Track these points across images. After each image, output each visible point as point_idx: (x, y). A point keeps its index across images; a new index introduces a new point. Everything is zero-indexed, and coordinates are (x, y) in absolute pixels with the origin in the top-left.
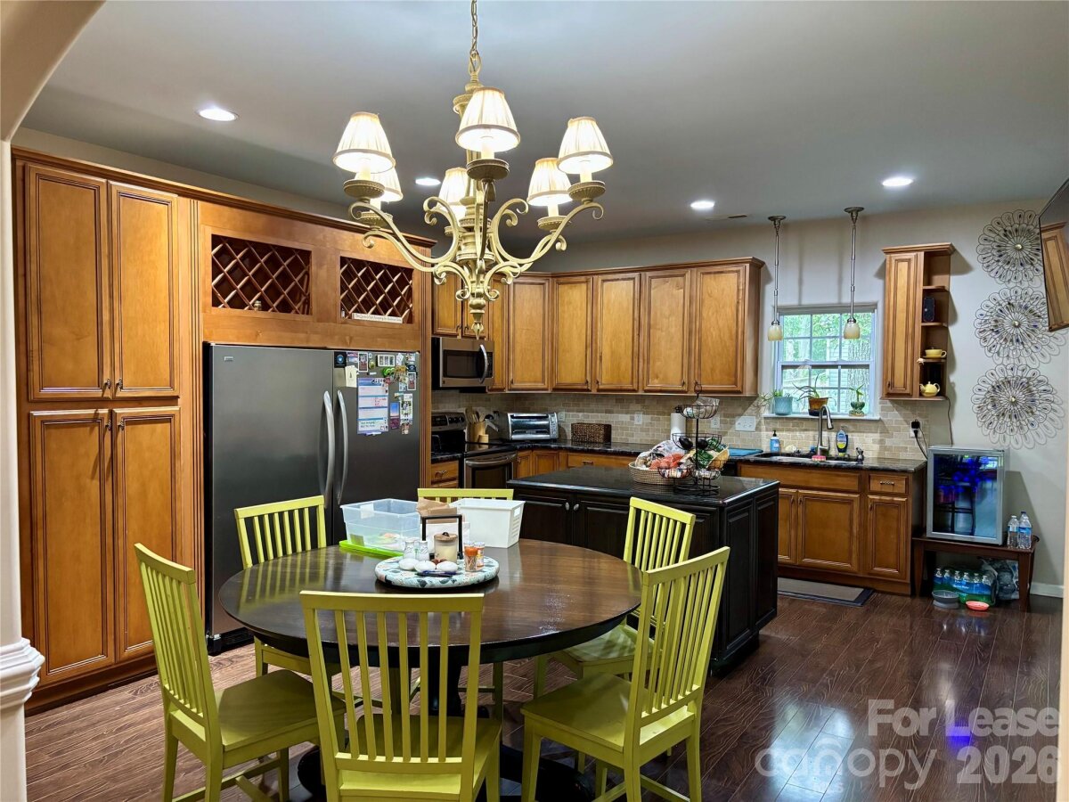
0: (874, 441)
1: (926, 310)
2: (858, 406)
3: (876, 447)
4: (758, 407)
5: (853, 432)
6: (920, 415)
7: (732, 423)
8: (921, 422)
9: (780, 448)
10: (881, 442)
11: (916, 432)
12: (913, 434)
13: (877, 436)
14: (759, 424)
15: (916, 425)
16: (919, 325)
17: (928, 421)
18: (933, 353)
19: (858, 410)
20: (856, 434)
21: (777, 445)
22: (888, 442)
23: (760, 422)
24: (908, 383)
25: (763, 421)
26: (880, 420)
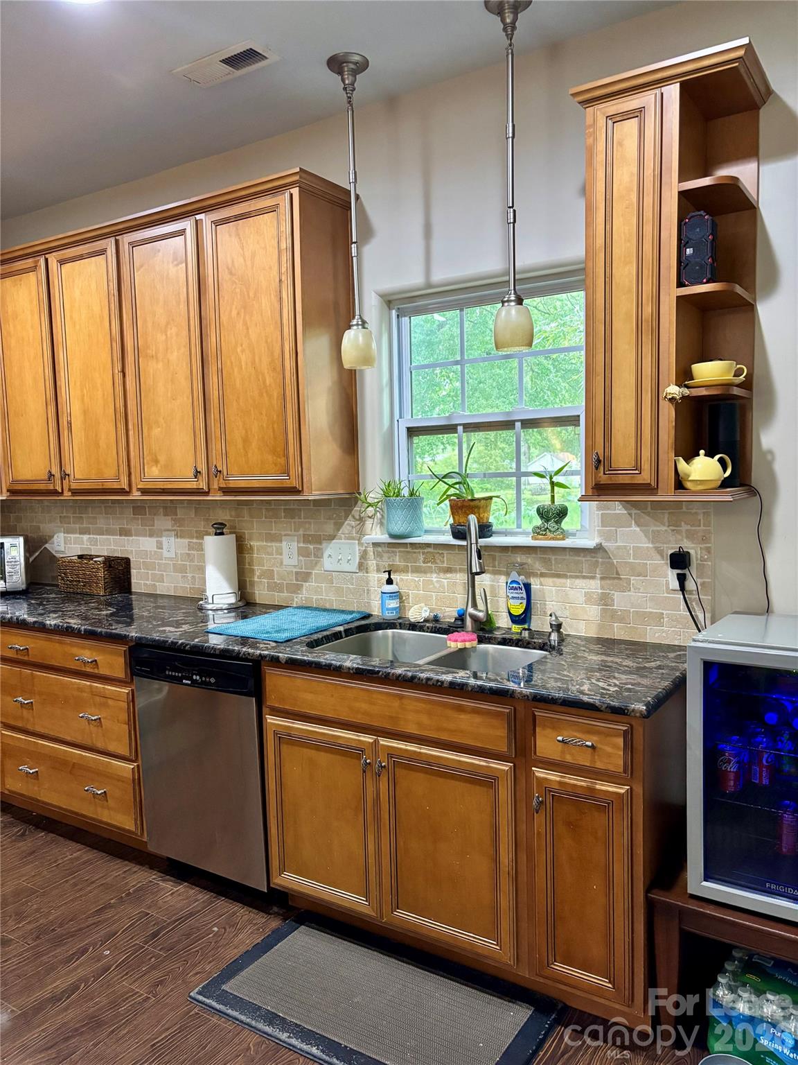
0: (589, 598)
1: (689, 251)
2: (553, 516)
3: (594, 611)
4: (361, 520)
5: (542, 575)
6: (690, 536)
7: (319, 555)
8: (692, 552)
9: (401, 609)
10: (605, 600)
11: (682, 579)
12: (675, 584)
13: (594, 586)
14: (364, 556)
15: (679, 561)
16: (671, 293)
17: (708, 550)
18: (710, 372)
19: (552, 524)
20: (549, 581)
21: (393, 604)
22: (620, 601)
23: (365, 552)
24: (646, 453)
25: (370, 549)
26: (599, 549)
